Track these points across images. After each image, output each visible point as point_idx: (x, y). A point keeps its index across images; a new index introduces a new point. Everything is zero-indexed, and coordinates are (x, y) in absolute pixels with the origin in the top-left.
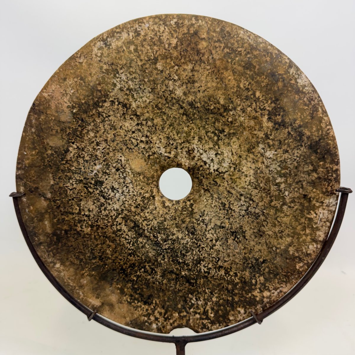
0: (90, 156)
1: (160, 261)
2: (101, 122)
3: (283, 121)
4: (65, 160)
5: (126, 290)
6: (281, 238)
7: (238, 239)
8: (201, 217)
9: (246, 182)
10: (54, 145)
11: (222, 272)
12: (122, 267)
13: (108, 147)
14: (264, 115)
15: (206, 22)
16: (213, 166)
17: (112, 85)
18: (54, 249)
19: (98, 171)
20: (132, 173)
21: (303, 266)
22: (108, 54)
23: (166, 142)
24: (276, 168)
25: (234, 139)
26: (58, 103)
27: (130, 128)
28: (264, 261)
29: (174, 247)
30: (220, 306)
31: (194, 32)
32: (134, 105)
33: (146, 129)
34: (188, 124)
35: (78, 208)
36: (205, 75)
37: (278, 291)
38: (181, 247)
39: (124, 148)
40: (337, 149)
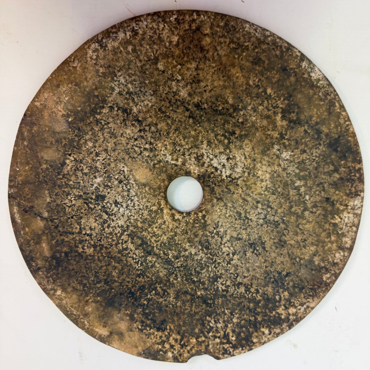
0: (89, 168)
1: (172, 281)
2: (100, 131)
3: (298, 118)
4: (62, 174)
5: (136, 316)
6: (304, 247)
7: (257, 251)
8: (215, 228)
9: (262, 187)
10: (49, 159)
11: (242, 289)
12: (131, 290)
13: (108, 157)
14: (277, 113)
15: (209, 17)
16: (226, 172)
17: (110, 90)
18: (54, 274)
19: (99, 185)
20: (137, 184)
21: (330, 277)
22: (104, 56)
23: (172, 149)
24: (294, 171)
25: (246, 141)
26: (52, 112)
27: (132, 135)
28: (288, 274)
29: (187, 265)
30: (242, 327)
31: (196, 28)
32: (135, 110)
33: (149, 135)
34: (196, 127)
35: (78, 227)
36: (211, 73)
37: (305, 306)
38: (195, 264)
39: (127, 158)
40: (358, 146)
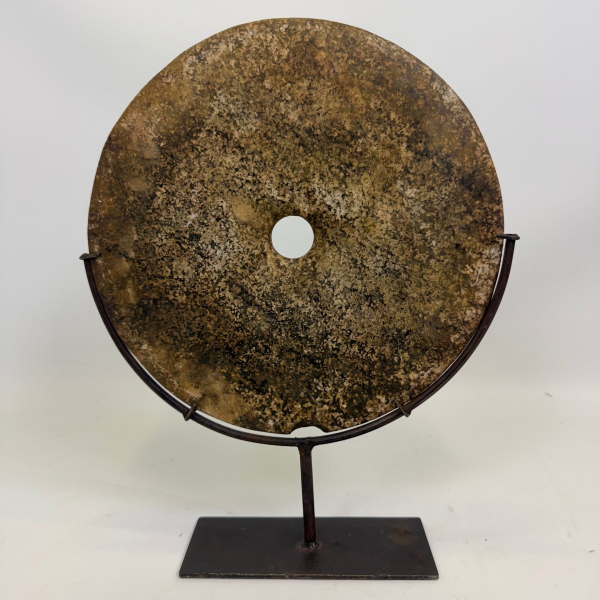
0: (183, 202)
1: (276, 336)
2: (196, 158)
3: (426, 149)
4: (151, 208)
5: (233, 375)
6: (429, 301)
7: (374, 304)
8: (326, 278)
9: (382, 230)
10: (137, 190)
11: (355, 348)
12: (228, 346)
13: (205, 190)
14: (402, 143)
15: (325, 27)
16: (340, 212)
17: (208, 111)
18: (140, 324)
19: (194, 222)
20: (237, 223)
21: (459, 338)
22: (203, 71)
23: (278, 182)
24: (419, 211)
25: (365, 175)
26: (141, 135)
27: (233, 164)
28: (408, 333)
29: (293, 318)
30: (354, 393)
31: (310, 40)
32: (236, 135)
33: (252, 165)
34: (306, 157)
35: (169, 270)
36: (325, 93)
37: (429, 372)
38: (302, 318)
39: (226, 190)
40: (498, 183)
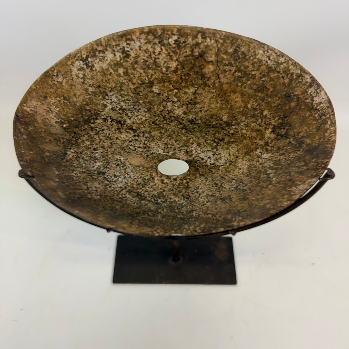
0: (89, 157)
2: (96, 135)
3: (286, 133)
4: (65, 159)
5: (134, 223)
6: (262, 200)
7: (225, 201)
8: (195, 189)
10: (51, 150)
11: (210, 216)
12: (130, 214)
13: (106, 151)
14: (268, 129)
15: (217, 41)
16: (210, 161)
17: (102, 106)
19: (100, 166)
20: (132, 166)
22: (92, 76)
23: (164, 147)
24: (269, 165)
25: (233, 145)
26: (45, 118)
32: (129, 121)
33: (143, 139)
34: (188, 135)
36: (209, 97)
39: (122, 152)
